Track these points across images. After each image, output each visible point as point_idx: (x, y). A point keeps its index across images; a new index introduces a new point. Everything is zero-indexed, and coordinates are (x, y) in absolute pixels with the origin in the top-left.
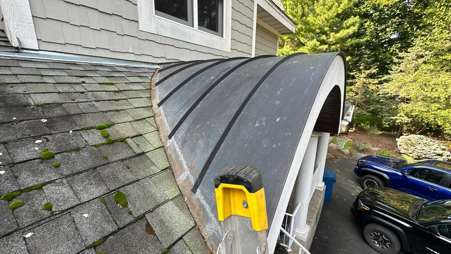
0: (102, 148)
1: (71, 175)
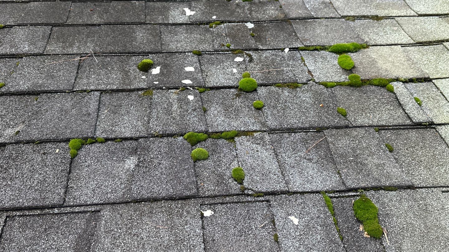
0: (338, 92)
1: (279, 130)
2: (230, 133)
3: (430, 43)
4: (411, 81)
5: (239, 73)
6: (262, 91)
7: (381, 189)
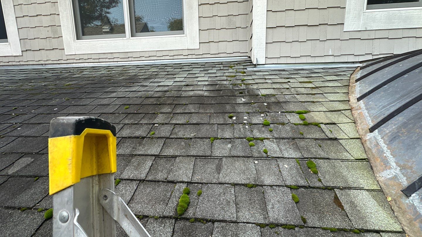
0: (300, 127)
1: (279, 138)
2: (261, 138)
3: (335, 111)
4: (328, 124)
5: (263, 119)
6: (272, 125)
7: (317, 158)
